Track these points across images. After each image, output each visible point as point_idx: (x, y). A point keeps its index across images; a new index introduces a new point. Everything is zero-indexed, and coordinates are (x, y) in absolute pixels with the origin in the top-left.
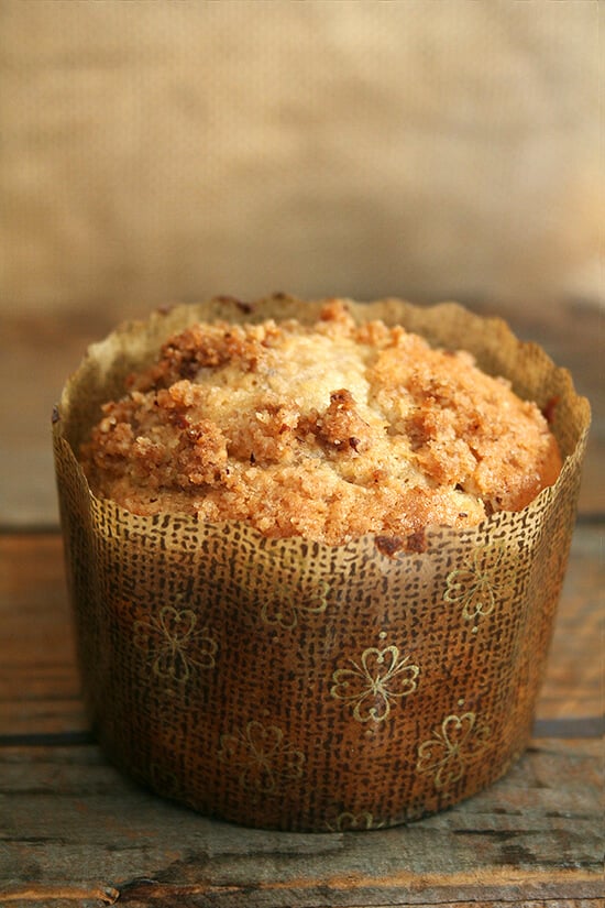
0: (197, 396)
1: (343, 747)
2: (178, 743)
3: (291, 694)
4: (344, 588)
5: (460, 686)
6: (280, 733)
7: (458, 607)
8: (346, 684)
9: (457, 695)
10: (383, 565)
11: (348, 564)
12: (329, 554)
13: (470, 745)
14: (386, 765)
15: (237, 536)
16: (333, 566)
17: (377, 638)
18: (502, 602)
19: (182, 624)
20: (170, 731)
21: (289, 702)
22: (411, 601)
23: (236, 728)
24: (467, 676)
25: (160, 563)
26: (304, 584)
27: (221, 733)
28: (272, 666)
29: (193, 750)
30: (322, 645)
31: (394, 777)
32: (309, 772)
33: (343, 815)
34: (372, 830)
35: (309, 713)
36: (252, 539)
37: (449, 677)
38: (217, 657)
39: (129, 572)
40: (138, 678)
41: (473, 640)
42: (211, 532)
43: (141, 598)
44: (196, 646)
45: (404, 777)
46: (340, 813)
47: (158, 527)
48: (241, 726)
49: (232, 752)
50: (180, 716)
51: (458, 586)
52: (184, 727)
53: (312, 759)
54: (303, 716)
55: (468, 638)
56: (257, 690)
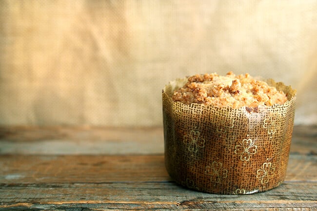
0: (198, 86)
1: (238, 168)
2: (194, 170)
3: (224, 152)
4: (238, 121)
5: (267, 154)
6: (221, 164)
7: (266, 130)
8: (238, 150)
9: (266, 157)
10: (248, 115)
11: (239, 114)
12: (234, 111)
13: (270, 173)
14: (249, 175)
15: (211, 109)
16: (235, 114)
17: (246, 136)
18: (278, 130)
19: (196, 136)
20: (192, 167)
21: (224, 155)
22: (255, 126)
23: (210, 164)
24: (269, 151)
25: (191, 118)
26: (228, 120)
27: (206, 166)
28: (219, 144)
29: (198, 172)
30: (232, 137)
31: (251, 179)
32: (229, 176)
33: (237, 190)
34: (245, 194)
35: (229, 158)
36: (215, 109)
37: (265, 151)
38: (205, 144)
39: (183, 121)
40: (184, 152)
41: (271, 141)
42: (204, 108)
43: (185, 129)
44: (199, 142)
45: (253, 179)
46: (237, 188)
47: (191, 108)
48: (211, 163)
49: (209, 171)
50: (195, 162)
51: (267, 124)
52: (196, 165)
53: (229, 172)
54: (227, 159)
55: (270, 140)
56: (215, 152)
